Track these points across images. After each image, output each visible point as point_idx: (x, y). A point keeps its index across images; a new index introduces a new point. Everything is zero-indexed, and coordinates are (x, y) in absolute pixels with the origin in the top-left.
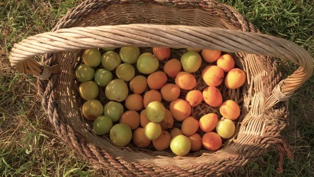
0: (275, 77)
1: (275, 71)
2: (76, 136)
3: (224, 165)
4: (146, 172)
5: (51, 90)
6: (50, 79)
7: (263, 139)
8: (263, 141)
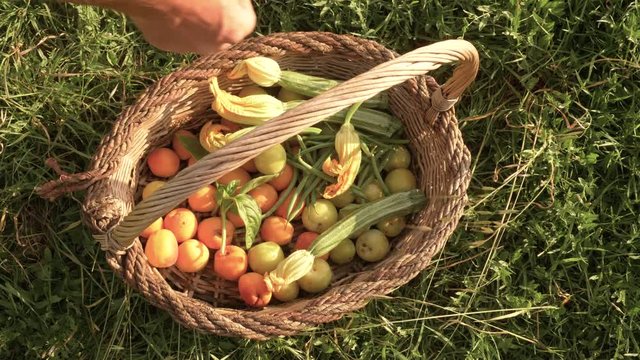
0: (136, 266)
1: (141, 274)
2: (353, 50)
3: (142, 111)
4: (238, 52)
5: (419, 88)
6: (430, 100)
7: (109, 169)
8: (107, 166)
